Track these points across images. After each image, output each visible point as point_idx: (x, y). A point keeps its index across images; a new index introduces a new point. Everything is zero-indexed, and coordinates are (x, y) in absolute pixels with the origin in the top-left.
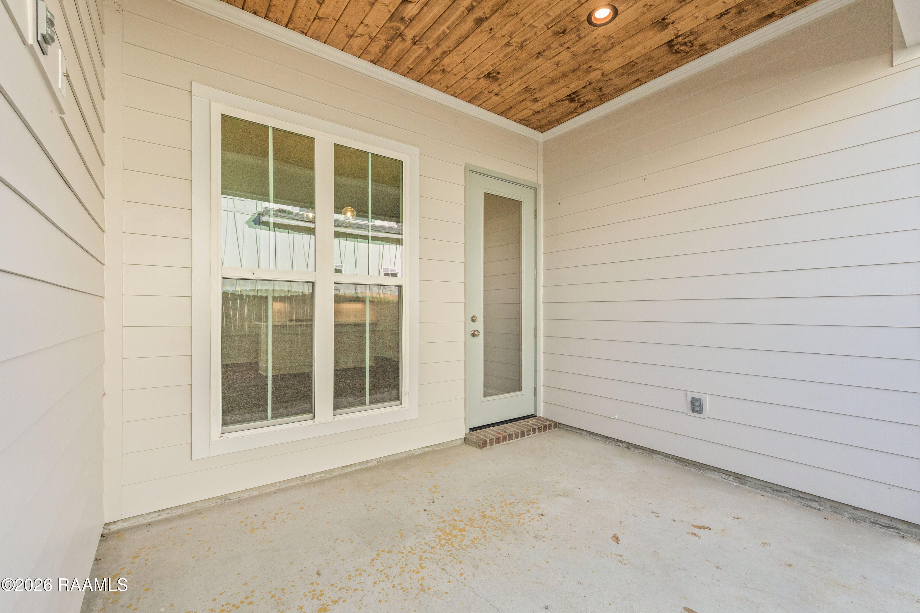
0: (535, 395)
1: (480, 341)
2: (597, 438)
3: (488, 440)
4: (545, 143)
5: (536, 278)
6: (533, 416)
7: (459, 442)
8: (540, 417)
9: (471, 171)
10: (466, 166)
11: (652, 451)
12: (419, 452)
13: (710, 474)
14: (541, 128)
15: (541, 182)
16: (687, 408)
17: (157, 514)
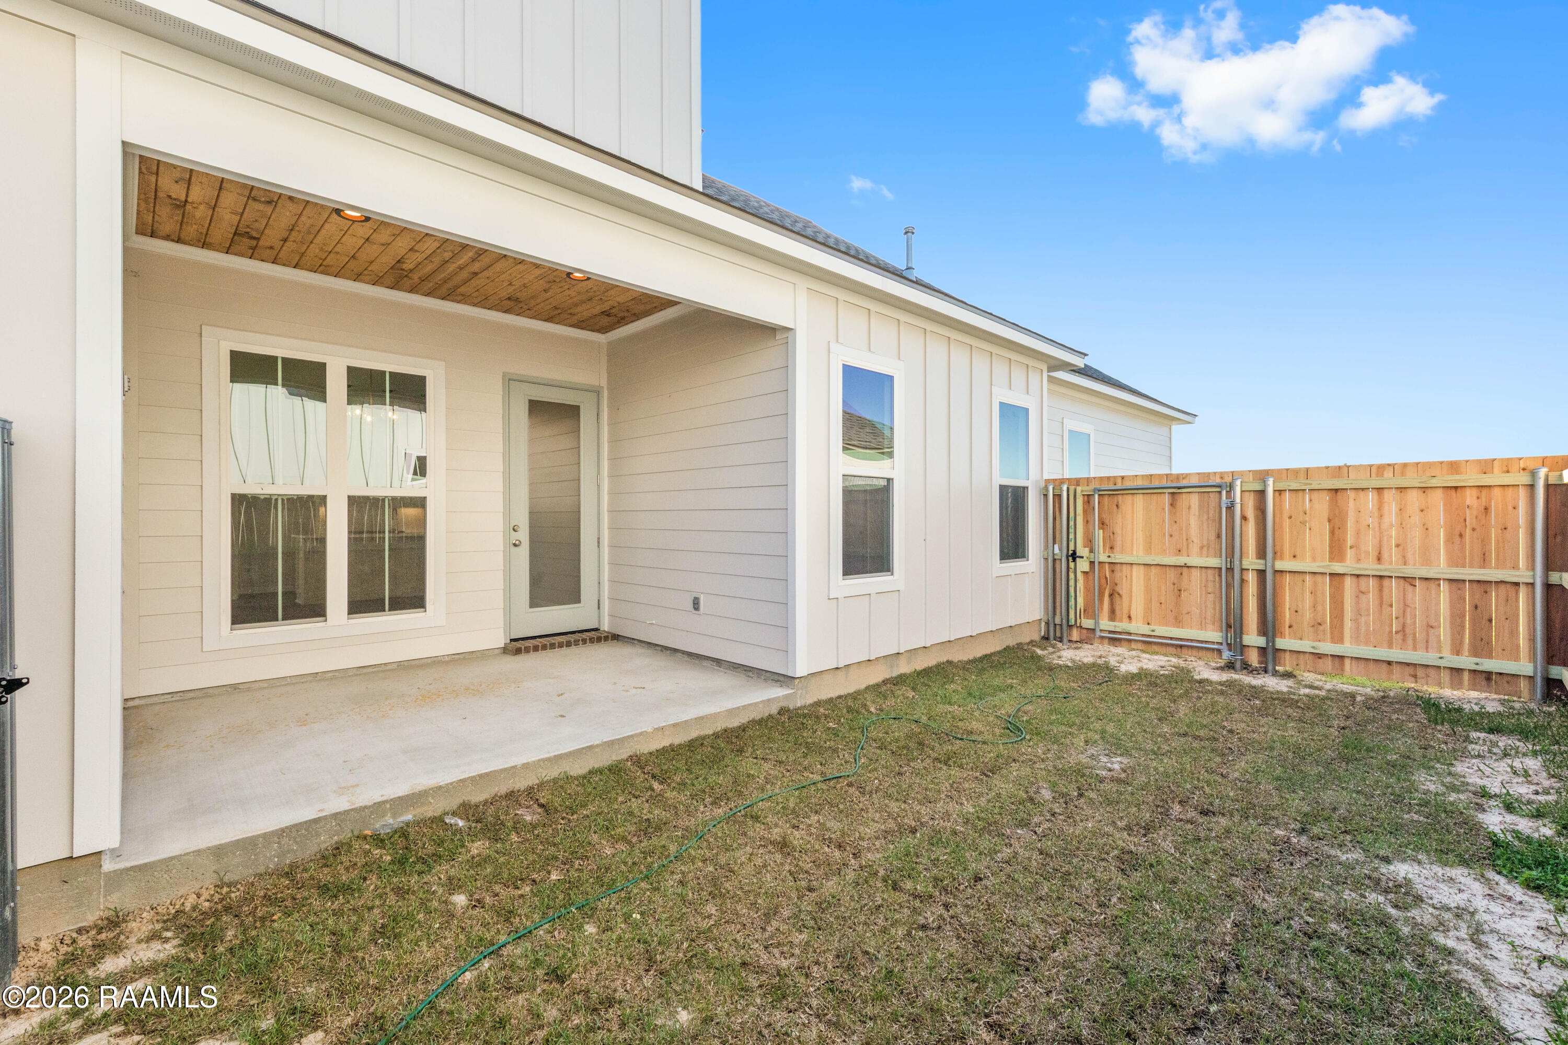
0: (599, 608)
1: (525, 550)
2: (643, 645)
3: (523, 647)
4: (610, 343)
5: (598, 486)
6: (596, 630)
7: (497, 652)
8: (604, 631)
9: (510, 380)
10: (504, 375)
11: (675, 651)
12: (447, 659)
13: (705, 663)
14: (603, 330)
15: (604, 383)
16: (690, 606)
17: (170, 696)
